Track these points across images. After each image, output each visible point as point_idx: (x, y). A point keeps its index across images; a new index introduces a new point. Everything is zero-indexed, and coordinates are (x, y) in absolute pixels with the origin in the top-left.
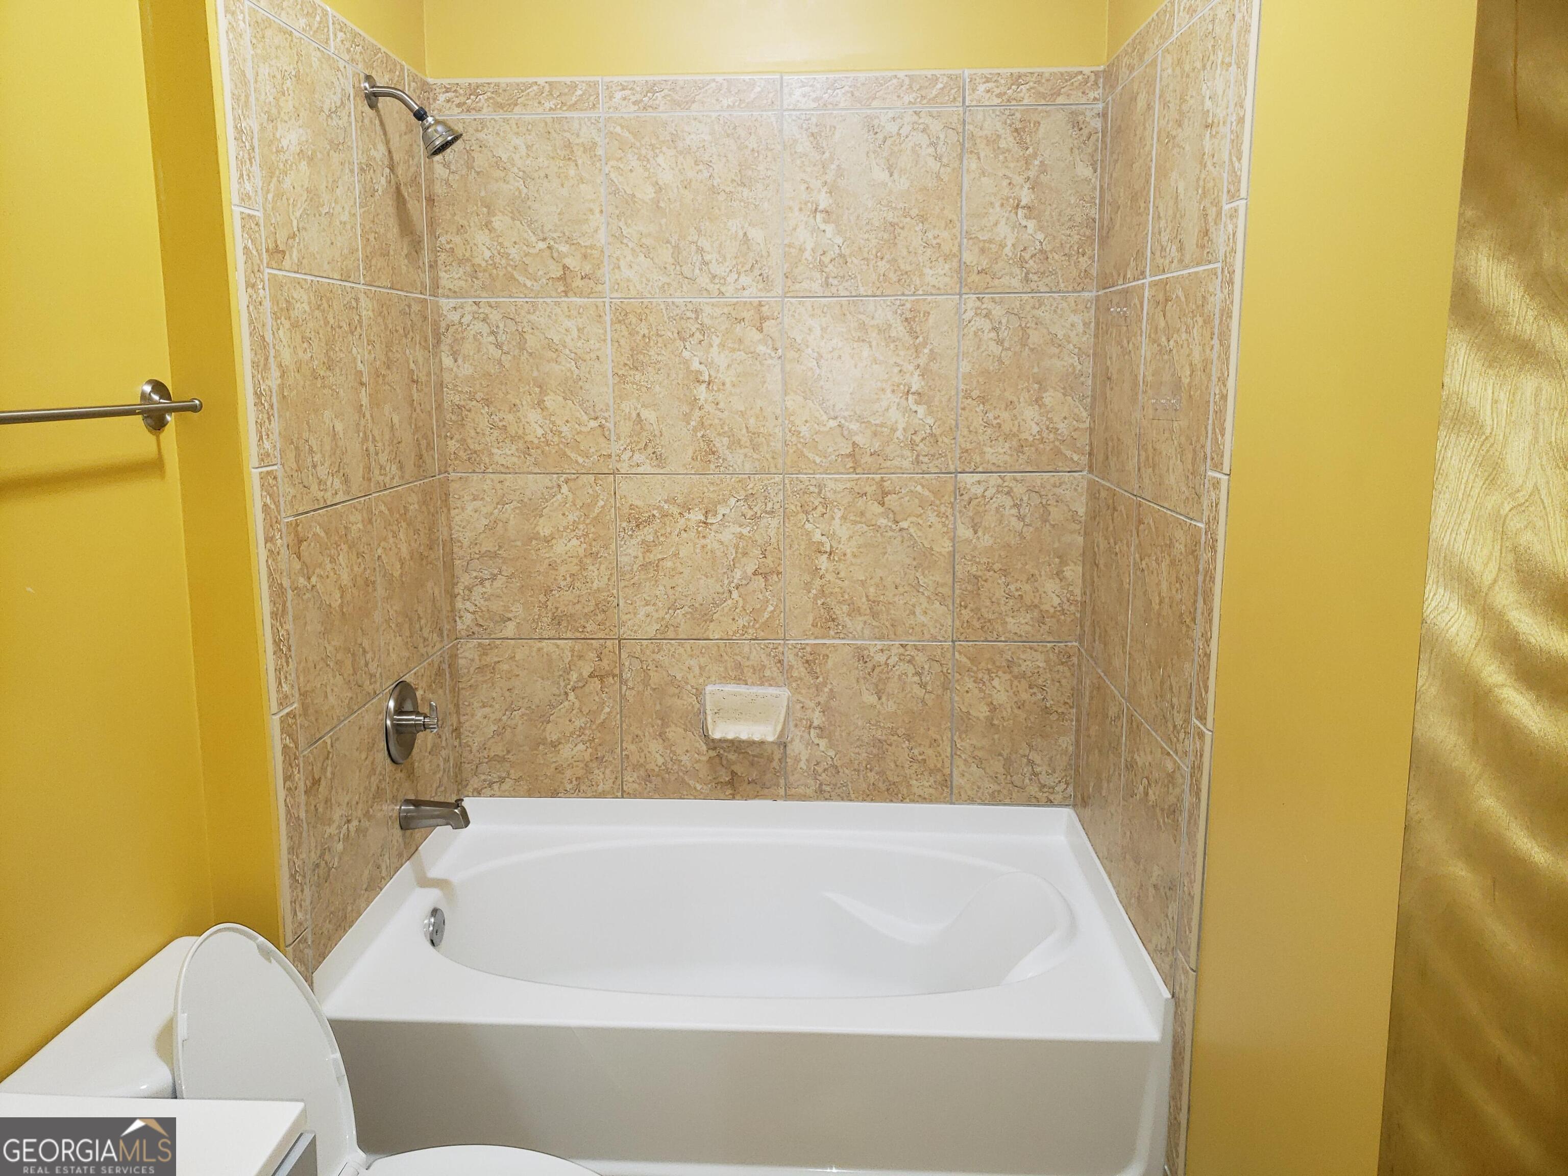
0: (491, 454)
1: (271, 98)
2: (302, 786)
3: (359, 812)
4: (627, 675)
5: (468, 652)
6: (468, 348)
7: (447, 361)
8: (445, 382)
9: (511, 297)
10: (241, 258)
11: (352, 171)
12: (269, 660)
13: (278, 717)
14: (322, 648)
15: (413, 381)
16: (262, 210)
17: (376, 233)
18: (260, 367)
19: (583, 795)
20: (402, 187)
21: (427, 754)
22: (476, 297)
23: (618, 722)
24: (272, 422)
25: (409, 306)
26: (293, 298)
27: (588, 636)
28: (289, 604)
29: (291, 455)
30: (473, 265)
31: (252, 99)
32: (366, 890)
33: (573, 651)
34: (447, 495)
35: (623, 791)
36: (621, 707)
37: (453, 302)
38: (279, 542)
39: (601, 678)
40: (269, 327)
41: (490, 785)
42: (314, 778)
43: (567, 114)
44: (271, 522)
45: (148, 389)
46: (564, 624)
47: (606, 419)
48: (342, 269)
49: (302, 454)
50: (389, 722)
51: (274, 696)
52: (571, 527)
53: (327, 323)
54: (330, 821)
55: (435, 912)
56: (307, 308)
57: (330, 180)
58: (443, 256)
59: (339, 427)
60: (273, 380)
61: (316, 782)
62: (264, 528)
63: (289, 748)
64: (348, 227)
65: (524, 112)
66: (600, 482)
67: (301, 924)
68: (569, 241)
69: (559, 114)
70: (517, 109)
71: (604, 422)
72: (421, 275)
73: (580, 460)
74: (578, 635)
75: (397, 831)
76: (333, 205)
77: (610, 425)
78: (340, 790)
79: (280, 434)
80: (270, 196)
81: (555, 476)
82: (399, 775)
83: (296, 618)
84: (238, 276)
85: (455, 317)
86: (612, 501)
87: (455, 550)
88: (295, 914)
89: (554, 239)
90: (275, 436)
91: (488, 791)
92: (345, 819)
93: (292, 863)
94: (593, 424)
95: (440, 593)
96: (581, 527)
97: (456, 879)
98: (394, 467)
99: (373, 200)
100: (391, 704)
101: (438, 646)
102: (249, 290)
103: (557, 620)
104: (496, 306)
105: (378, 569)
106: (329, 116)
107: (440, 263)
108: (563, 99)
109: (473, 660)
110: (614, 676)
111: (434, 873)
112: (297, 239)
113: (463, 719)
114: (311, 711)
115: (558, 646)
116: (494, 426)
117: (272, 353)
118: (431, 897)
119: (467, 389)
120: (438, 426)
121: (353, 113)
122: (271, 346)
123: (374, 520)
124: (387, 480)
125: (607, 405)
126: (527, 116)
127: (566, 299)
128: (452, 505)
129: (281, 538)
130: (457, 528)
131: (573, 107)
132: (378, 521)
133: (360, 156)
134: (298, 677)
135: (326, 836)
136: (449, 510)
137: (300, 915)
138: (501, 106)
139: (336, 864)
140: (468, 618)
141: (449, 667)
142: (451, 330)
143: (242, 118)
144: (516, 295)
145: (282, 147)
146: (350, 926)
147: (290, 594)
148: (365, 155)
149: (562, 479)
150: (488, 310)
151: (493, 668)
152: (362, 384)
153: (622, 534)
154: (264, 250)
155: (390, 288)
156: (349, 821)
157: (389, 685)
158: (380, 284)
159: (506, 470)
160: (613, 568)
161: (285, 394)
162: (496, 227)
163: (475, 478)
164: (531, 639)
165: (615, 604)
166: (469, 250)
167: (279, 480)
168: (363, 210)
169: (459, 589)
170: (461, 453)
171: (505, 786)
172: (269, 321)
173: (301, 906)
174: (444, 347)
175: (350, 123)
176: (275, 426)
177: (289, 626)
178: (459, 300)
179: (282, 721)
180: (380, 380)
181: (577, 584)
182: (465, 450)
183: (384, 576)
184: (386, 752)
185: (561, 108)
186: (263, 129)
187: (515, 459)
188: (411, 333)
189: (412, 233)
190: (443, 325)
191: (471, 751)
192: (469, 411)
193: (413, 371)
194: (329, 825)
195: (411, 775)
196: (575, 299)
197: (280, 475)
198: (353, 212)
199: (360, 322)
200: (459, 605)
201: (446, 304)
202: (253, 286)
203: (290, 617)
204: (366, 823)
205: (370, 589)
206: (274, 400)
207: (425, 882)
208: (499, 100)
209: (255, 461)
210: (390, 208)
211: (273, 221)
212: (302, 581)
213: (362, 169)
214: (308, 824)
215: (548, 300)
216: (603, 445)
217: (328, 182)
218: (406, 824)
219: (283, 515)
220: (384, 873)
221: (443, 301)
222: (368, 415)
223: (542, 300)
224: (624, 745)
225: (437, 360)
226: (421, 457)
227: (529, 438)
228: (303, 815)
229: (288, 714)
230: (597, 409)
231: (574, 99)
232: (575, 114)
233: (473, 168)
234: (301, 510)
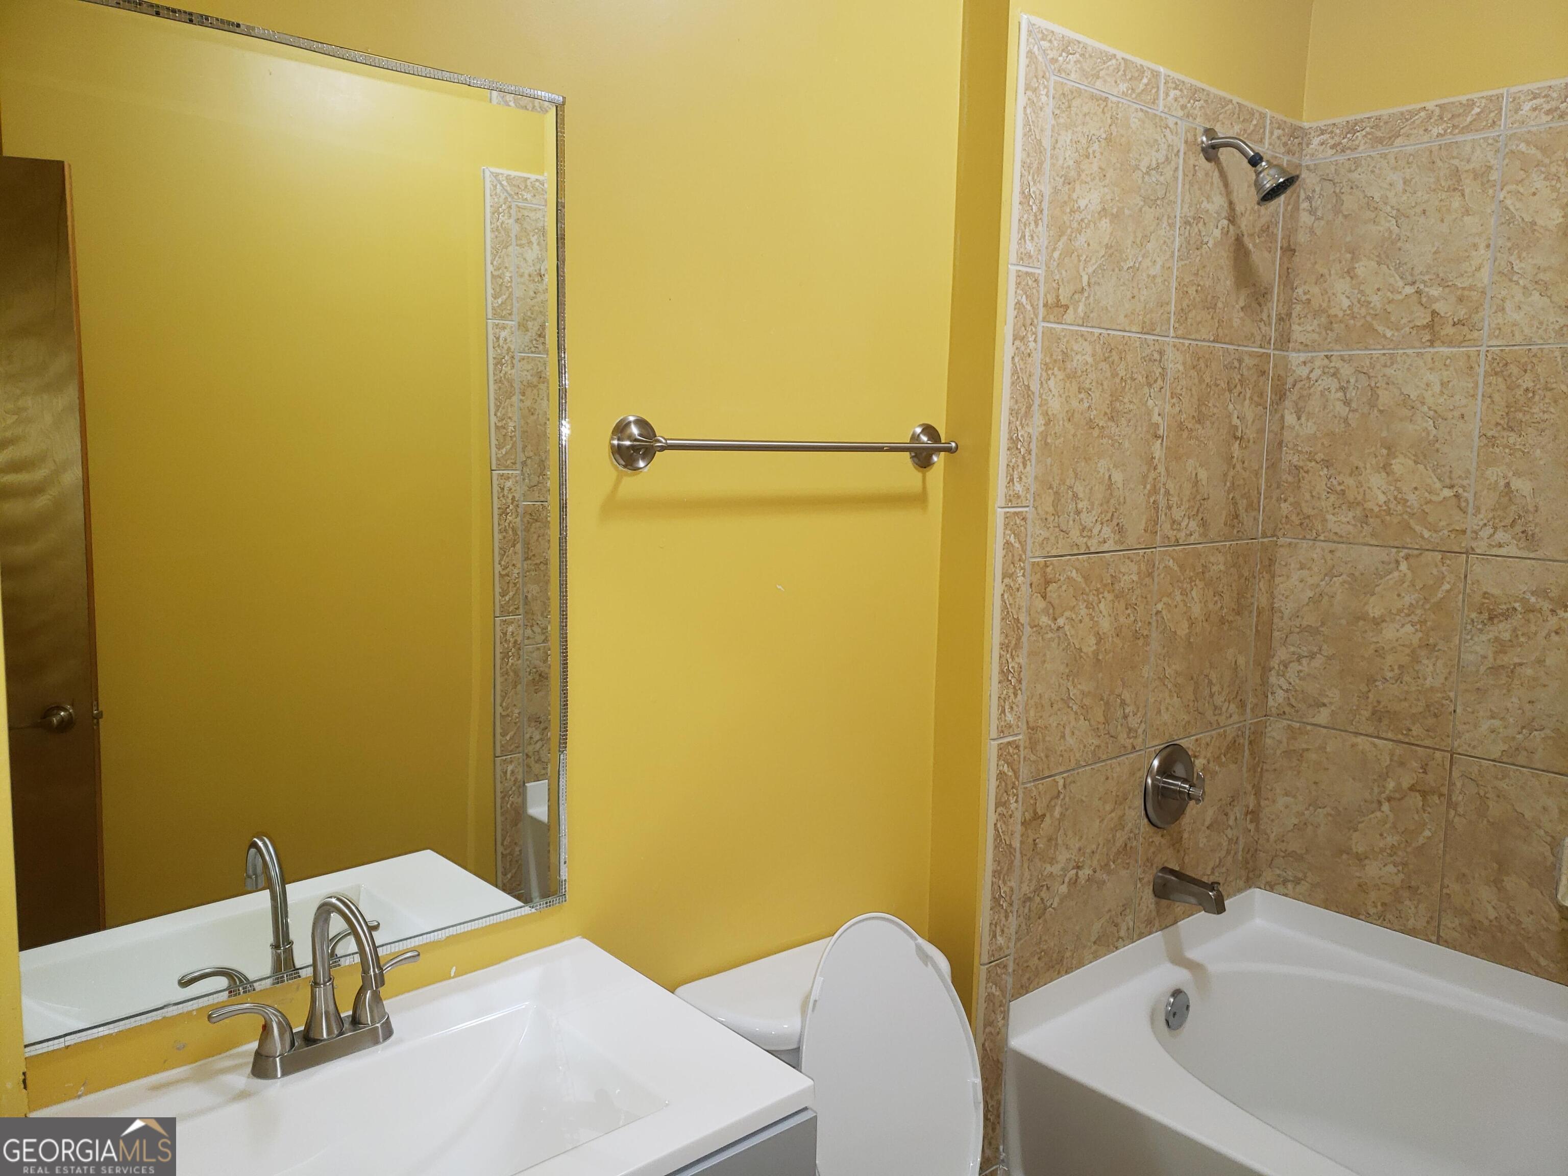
0: (1325, 520)
1: (1071, 163)
2: (1018, 815)
3: (1095, 863)
4: (1457, 797)
5: (1276, 732)
6: (1314, 404)
7: (1290, 419)
8: (1285, 441)
9: (1366, 349)
10: (1011, 313)
11: (1171, 225)
12: (993, 687)
13: (996, 742)
14: (1065, 689)
15: (1236, 438)
16: (1044, 267)
17: (1199, 285)
18: (1020, 414)
19: (1389, 925)
20: (1246, 239)
21: (1204, 828)
22: (1329, 350)
23: (1441, 852)
24: (1028, 468)
25: (1240, 361)
26: (1072, 350)
27: (1413, 741)
28: (1024, 639)
29: (1049, 499)
30: (1329, 316)
31: (1047, 166)
32: (1095, 943)
33: (1392, 755)
34: (1272, 561)
35: (1439, 937)
36: (1446, 834)
37: (1303, 356)
38: (1020, 580)
39: (1424, 794)
40: (1036, 377)
41: (1285, 882)
42: (1035, 813)
43: (1460, 138)
44: (1012, 557)
45: (919, 430)
46: (1386, 721)
47: (1463, 487)
48: (1144, 322)
49: (1063, 500)
50: (1149, 781)
51: (994, 723)
52: (1406, 611)
53: (1114, 375)
54: (1052, 861)
55: (1177, 993)
56: (1090, 360)
57: (1140, 235)
58: (1298, 308)
59: (1118, 477)
60: (1036, 424)
61: (1038, 818)
62: (1004, 564)
63: (1006, 775)
64: (1159, 280)
65: (1406, 143)
66: (1448, 562)
67: (1001, 948)
68: (1443, 283)
69: (1448, 139)
70: (1398, 142)
71: (1461, 491)
72: (1264, 328)
73: (1426, 534)
74: (1400, 737)
75: (1148, 894)
76: (1140, 259)
77: (1470, 496)
78: (1070, 833)
79: (1036, 477)
80: (1056, 255)
81: (1394, 550)
82: (1157, 839)
83: (1031, 654)
84: (1006, 329)
85: (1303, 372)
86: (1461, 586)
87: (1276, 620)
88: (995, 936)
89: (1424, 282)
90: (1030, 480)
91: (1280, 888)
92: (1073, 864)
93: (996, 887)
94: (1447, 493)
95: (1247, 663)
96: (1419, 612)
97: (1213, 968)
98: (1193, 525)
99: (1198, 252)
100: (1156, 763)
101: (1235, 718)
102: (1017, 343)
103: (1377, 715)
104: (1350, 359)
105: (1154, 624)
106: (1147, 173)
107: (1294, 315)
108: (1456, 121)
109: (1280, 742)
110: (1441, 795)
111: (1193, 954)
112: (1086, 294)
113: (1263, 803)
114: (1040, 747)
115: (1375, 746)
116: (1331, 490)
117: (1037, 401)
118: (1178, 976)
119: (1307, 449)
120: (1269, 487)
121: (1181, 168)
122: (1037, 394)
123: (1156, 574)
124: (1182, 535)
125: (1468, 471)
126: (1409, 148)
127: (1431, 350)
128: (1278, 572)
129: (1024, 575)
130: (1280, 597)
131: (1466, 130)
132: (1162, 576)
133: (1186, 209)
134: (1027, 711)
135: (1045, 873)
136: (1273, 577)
137: (1000, 940)
138: (1380, 141)
139: (1055, 905)
140: (1280, 695)
141: (1250, 743)
142: (1298, 385)
143: (1032, 183)
144: (1373, 347)
145: (1079, 207)
146: (1067, 973)
147: (1028, 630)
148: (1193, 209)
149: (1402, 554)
150: (1339, 364)
151: (1301, 755)
152: (1157, 437)
153: (1469, 627)
154: (1041, 305)
155: (1214, 341)
156: (1078, 867)
157: (1157, 743)
158: (1198, 337)
159: (1340, 539)
160: (1453, 666)
161: (1049, 441)
162: (1359, 273)
163: (1305, 545)
164: (1346, 731)
165: (1451, 709)
166: (1327, 300)
167: (1029, 521)
168: (1183, 263)
169: (1275, 663)
170: (1294, 517)
171: (1299, 889)
172: (1038, 371)
173: (1003, 931)
174: (1288, 403)
175: (1176, 178)
176: (1031, 470)
177: (1022, 659)
178: (1310, 354)
179: (1000, 748)
180: (1185, 434)
181: (1406, 678)
182: (1298, 514)
183: (1163, 632)
184: (1143, 812)
185: (1451, 133)
186: (1056, 191)
187: (1350, 528)
188: (1239, 386)
189: (1254, 285)
190: (1290, 381)
191: (1268, 840)
192: (1307, 472)
193: (1236, 427)
194: (1052, 864)
195: (1176, 843)
196: (1441, 349)
197: (1030, 517)
198: (1167, 265)
199: (1163, 376)
200: (1273, 679)
201: (1296, 358)
202: (1022, 339)
203: (1024, 651)
204: (1102, 875)
205: (1140, 642)
206: (1033, 446)
207: (1179, 959)
208: (1379, 134)
209: (1001, 501)
210: (1224, 258)
211: (1057, 277)
212: (1044, 620)
213: (1187, 223)
214: (1022, 855)
215: (1409, 351)
216: (1457, 518)
217: (1136, 237)
218: (1162, 891)
219: (1029, 554)
220: (1122, 933)
221: (1293, 355)
222: (1161, 469)
223: (1402, 351)
224: (1446, 881)
225: (1278, 416)
226: (1237, 516)
227: (1369, 505)
228: (1016, 844)
229: (1009, 743)
230: (1454, 475)
231: (1469, 119)
232: (1469, 137)
233: (1341, 212)
234: (1054, 553)
